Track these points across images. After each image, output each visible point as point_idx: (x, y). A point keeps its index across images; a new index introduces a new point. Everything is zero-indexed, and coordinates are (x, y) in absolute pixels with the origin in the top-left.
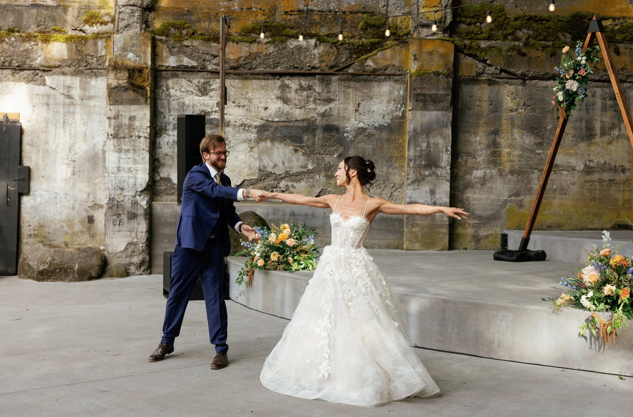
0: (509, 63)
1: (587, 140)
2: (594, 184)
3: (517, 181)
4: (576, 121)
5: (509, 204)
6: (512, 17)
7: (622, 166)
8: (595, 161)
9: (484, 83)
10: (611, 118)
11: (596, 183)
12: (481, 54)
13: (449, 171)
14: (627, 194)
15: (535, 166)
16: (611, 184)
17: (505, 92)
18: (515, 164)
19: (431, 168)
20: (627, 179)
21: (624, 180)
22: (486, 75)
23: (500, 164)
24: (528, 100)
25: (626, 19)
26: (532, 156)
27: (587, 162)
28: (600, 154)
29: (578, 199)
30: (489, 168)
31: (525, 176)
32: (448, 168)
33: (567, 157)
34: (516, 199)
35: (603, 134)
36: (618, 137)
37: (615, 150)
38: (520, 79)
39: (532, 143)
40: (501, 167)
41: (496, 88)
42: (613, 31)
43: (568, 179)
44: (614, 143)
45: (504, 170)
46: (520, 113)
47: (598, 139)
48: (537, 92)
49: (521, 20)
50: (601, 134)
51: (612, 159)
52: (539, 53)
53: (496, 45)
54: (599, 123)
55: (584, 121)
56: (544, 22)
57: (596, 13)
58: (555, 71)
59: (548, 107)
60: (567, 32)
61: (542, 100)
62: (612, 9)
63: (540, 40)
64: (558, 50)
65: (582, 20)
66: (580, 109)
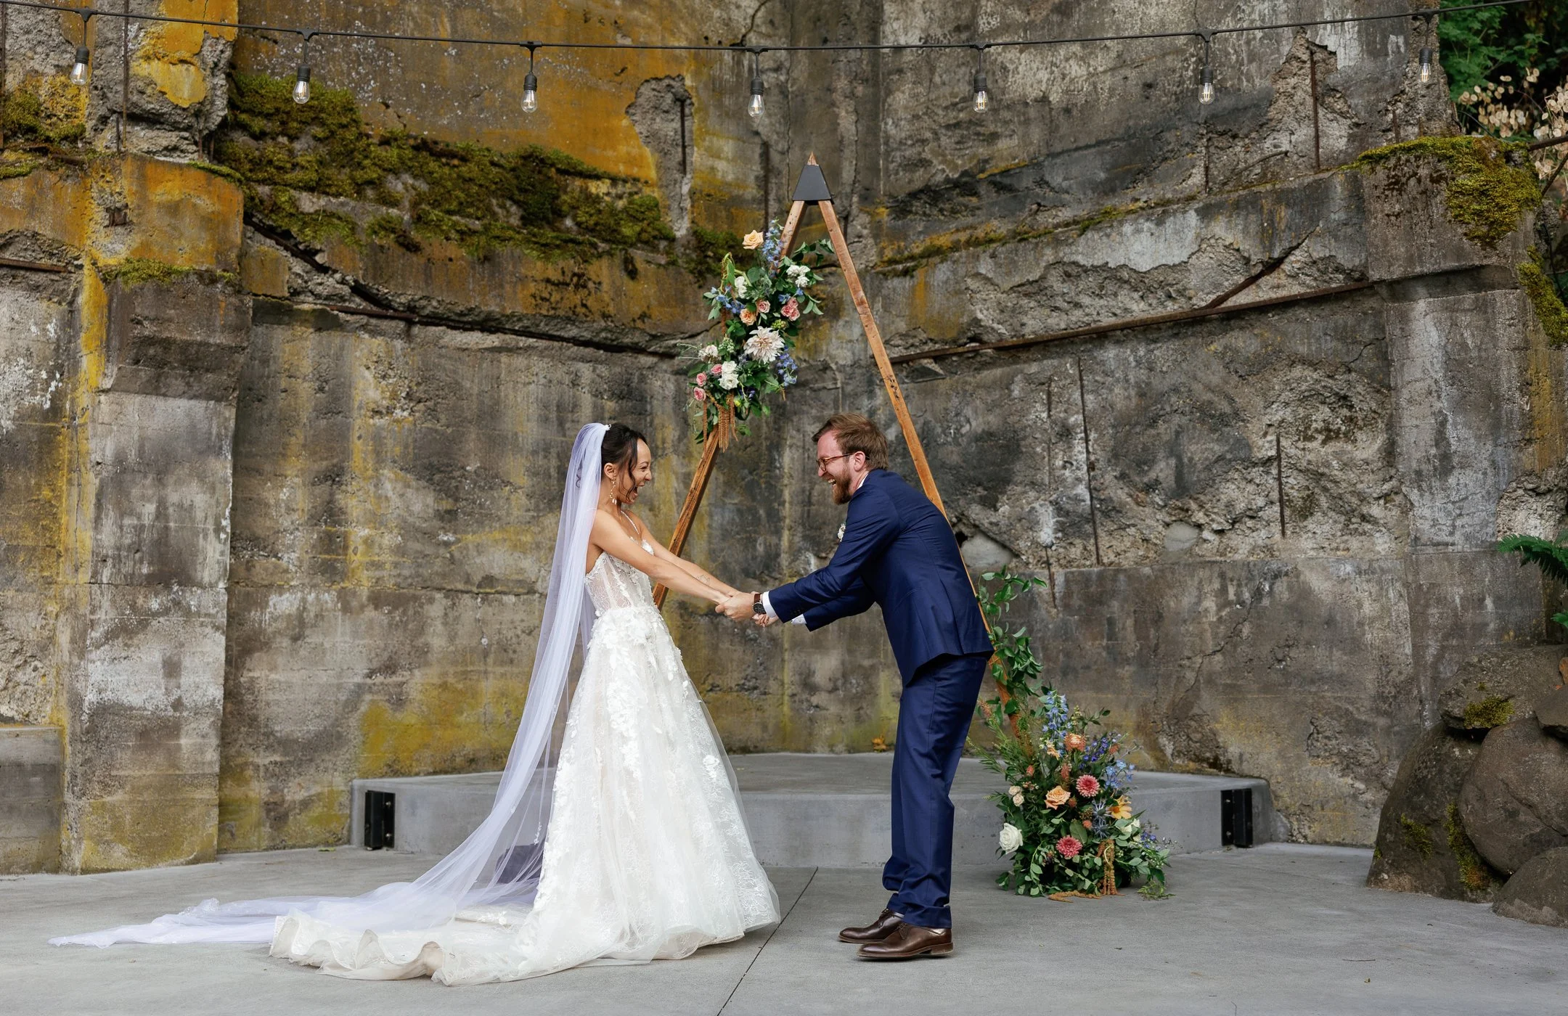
0: (377, 270)
3: (390, 625)
4: (535, 453)
5: (368, 697)
6: (376, 132)
9: (304, 322)
12: (302, 231)
13: (224, 598)
15: (437, 581)
17: (358, 354)
18: (385, 573)
19: (168, 586)
22: (311, 299)
23: (344, 576)
24: (418, 384)
25: (640, 185)
26: (429, 550)
30: (314, 586)
31: (411, 612)
32: (222, 585)
33: (516, 555)
34: (389, 680)
38: (401, 319)
39: (431, 511)
40: (346, 584)
41: (336, 338)
42: (613, 212)
43: (518, 617)
45: (354, 593)
46: (397, 421)
48: (443, 361)
49: (399, 147)
52: (453, 250)
53: (342, 211)
55: (554, 451)
56: (456, 162)
57: (576, 157)
58: (493, 307)
59: (470, 409)
60: (511, 199)
61: (455, 387)
62: (610, 153)
63: (450, 212)
64: (498, 247)
65: (545, 170)
66: (545, 420)
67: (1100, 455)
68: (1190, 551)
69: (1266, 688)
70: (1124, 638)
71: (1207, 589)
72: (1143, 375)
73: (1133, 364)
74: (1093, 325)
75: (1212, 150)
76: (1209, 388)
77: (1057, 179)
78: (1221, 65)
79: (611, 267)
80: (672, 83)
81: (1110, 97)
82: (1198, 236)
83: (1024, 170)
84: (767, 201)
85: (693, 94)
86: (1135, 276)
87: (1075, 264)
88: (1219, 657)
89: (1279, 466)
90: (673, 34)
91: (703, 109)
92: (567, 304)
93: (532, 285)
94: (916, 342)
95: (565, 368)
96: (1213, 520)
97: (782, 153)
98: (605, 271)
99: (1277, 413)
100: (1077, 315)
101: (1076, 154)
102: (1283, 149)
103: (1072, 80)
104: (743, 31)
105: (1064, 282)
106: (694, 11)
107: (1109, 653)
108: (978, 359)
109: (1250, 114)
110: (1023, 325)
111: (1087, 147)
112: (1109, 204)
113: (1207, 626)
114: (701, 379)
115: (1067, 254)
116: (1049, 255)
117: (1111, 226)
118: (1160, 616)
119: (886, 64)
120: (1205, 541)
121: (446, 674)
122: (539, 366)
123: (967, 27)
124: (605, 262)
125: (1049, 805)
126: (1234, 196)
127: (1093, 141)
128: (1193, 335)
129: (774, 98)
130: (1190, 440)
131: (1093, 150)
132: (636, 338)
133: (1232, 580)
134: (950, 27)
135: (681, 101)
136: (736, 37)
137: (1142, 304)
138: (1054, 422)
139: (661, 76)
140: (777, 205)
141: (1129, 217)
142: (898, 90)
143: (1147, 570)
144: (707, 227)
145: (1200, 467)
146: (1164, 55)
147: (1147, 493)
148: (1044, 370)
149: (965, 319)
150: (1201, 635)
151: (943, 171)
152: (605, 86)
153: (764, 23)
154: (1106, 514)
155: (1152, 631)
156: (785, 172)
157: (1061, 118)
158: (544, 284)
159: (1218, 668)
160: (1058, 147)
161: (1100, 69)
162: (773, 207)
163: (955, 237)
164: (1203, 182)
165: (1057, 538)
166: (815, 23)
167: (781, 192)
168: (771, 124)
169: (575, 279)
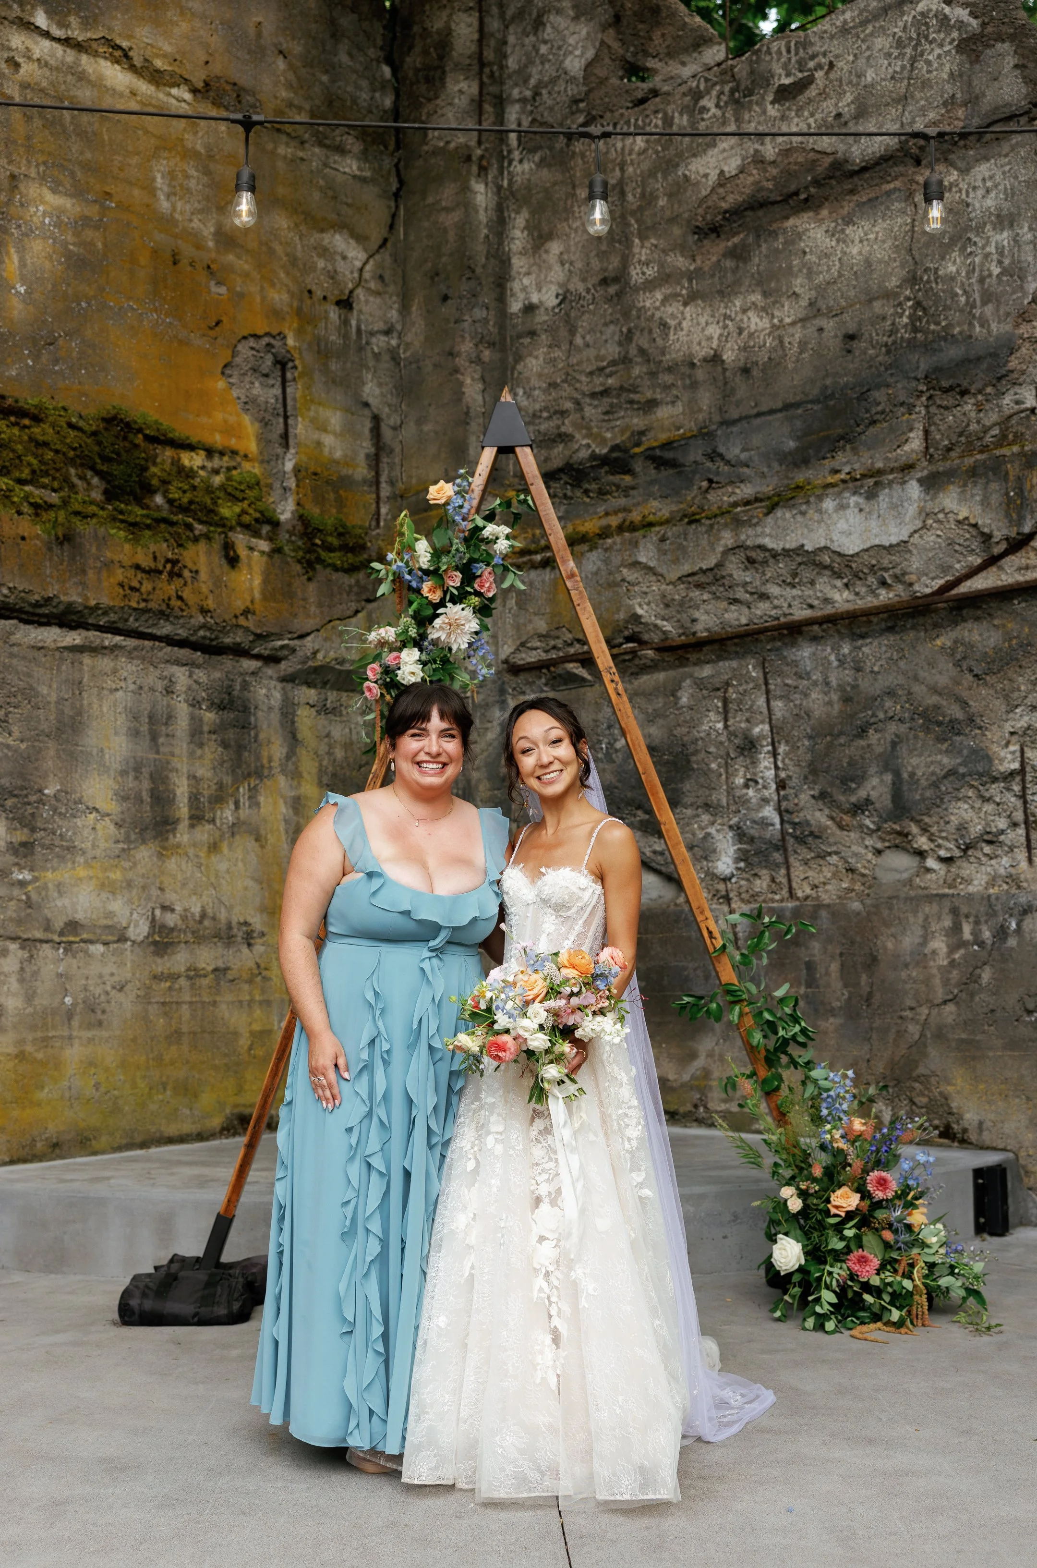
1: (155, 838)
2: (177, 986)
4: (123, 773)
7: (246, 923)
8: (178, 908)
10: (214, 768)
11: (183, 982)
14: (258, 1013)
15: (12, 929)
16: (218, 984)
20: (258, 966)
21: (251, 969)
25: (238, 459)
26: (2, 891)
27: (158, 912)
28: (191, 886)
29: (134, 1040)
33: (104, 895)
35: (196, 819)
36: (235, 828)
37: (228, 871)
39: (3, 844)
42: (209, 489)
43: (106, 971)
44: (225, 850)
47: (183, 835)
48: (15, 661)
50: (191, 817)
51: (221, 902)
52: (26, 526)
54: (185, 782)
55: (146, 771)
56: (26, 422)
57: (166, 423)
58: (73, 596)
59: (47, 720)
60: (93, 468)
61: (29, 693)
62: (204, 420)
63: (21, 482)
64: (79, 525)
65: (131, 436)
66: (135, 733)
67: (793, 772)
68: (910, 882)
69: (1013, 1044)
70: (828, 985)
71: (934, 927)
72: (848, 675)
73: (835, 664)
74: (782, 620)
75: (933, 410)
76: (934, 690)
77: (734, 451)
78: (946, 308)
79: (209, 553)
80: (272, 341)
81: (800, 353)
82: (921, 510)
83: (692, 441)
84: (378, 483)
85: (296, 356)
86: (838, 560)
87: (762, 548)
88: (950, 1008)
89: (1023, 781)
90: (273, 285)
91: (307, 373)
92: (159, 595)
93: (121, 570)
94: (559, 643)
95: (157, 673)
96: (939, 846)
97: (395, 428)
98: (203, 559)
99: (1022, 720)
100: (762, 608)
101: (758, 421)
102: (1028, 405)
103: (751, 335)
104: (350, 286)
105: (747, 568)
106: (295, 259)
107: (808, 1003)
108: (637, 662)
109: (985, 366)
110: (694, 621)
111: (772, 412)
112: (800, 477)
113: (935, 971)
114: (373, 671)
115: (749, 536)
116: (727, 538)
117: (808, 502)
118: (874, 959)
119: (514, 326)
120: (928, 870)
121: (22, 1041)
122: (128, 668)
123: (616, 280)
124: (202, 546)
125: (833, 1211)
126: (969, 461)
127: (780, 405)
128: (913, 628)
129: (386, 365)
130: (911, 751)
131: (779, 415)
132: (239, 637)
133: (967, 916)
134: (595, 280)
135: (282, 364)
136: (342, 292)
137: (846, 594)
138: (732, 734)
139: (260, 332)
140: (389, 489)
141: (831, 490)
142: (530, 355)
143: (856, 906)
144: (314, 511)
145: (924, 783)
146: (870, 301)
147: (854, 815)
148: (719, 673)
149: (622, 616)
150: (927, 982)
151: (588, 446)
152: (197, 341)
153: (373, 278)
154: (801, 840)
155: (864, 977)
156: (398, 450)
157: (737, 380)
158: (133, 571)
159: (950, 1020)
160: (734, 414)
161: (788, 320)
162: (385, 490)
163: (604, 522)
164: (922, 449)
165: (738, 869)
166: (432, 278)
167: (393, 474)
168: (383, 395)
169: (169, 566)
